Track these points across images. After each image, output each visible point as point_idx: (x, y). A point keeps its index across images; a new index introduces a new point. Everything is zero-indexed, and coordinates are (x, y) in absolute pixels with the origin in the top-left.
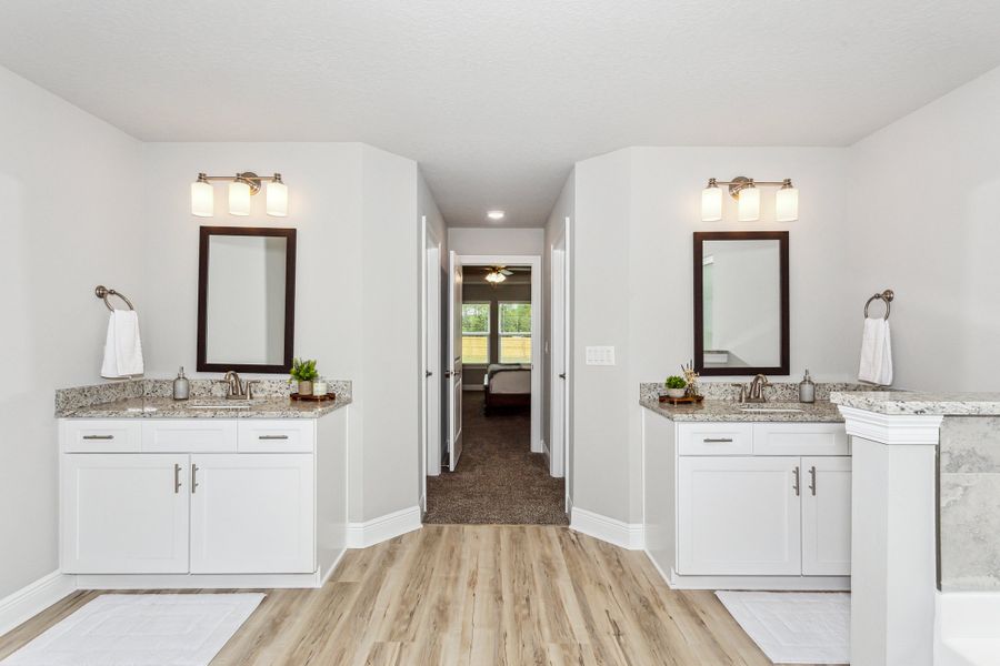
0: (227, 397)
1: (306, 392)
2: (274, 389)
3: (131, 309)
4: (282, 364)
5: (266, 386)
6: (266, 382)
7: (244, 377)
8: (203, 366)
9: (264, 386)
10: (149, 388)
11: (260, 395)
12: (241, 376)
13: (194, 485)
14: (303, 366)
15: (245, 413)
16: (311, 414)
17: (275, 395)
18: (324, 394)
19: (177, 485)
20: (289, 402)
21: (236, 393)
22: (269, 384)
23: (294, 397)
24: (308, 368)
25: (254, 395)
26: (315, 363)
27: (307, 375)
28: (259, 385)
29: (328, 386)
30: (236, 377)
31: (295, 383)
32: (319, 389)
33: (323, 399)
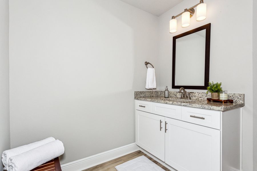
0: (181, 98)
1: (215, 98)
2: (200, 96)
3: (153, 68)
4: (204, 85)
5: (196, 94)
6: (197, 93)
7: (188, 91)
8: (174, 87)
9: (196, 95)
10: (159, 93)
11: (194, 98)
12: (186, 90)
13: (166, 130)
14: (214, 85)
15: (184, 104)
16: (219, 108)
17: (200, 99)
18: (226, 99)
19: (161, 128)
20: (207, 102)
21: (184, 96)
22: (198, 94)
23: (209, 100)
24: (217, 86)
25: (191, 98)
26: (220, 84)
27: (216, 89)
28: (194, 94)
29: (228, 96)
30: (184, 90)
31: (210, 94)
32: (223, 97)
33: (226, 102)
